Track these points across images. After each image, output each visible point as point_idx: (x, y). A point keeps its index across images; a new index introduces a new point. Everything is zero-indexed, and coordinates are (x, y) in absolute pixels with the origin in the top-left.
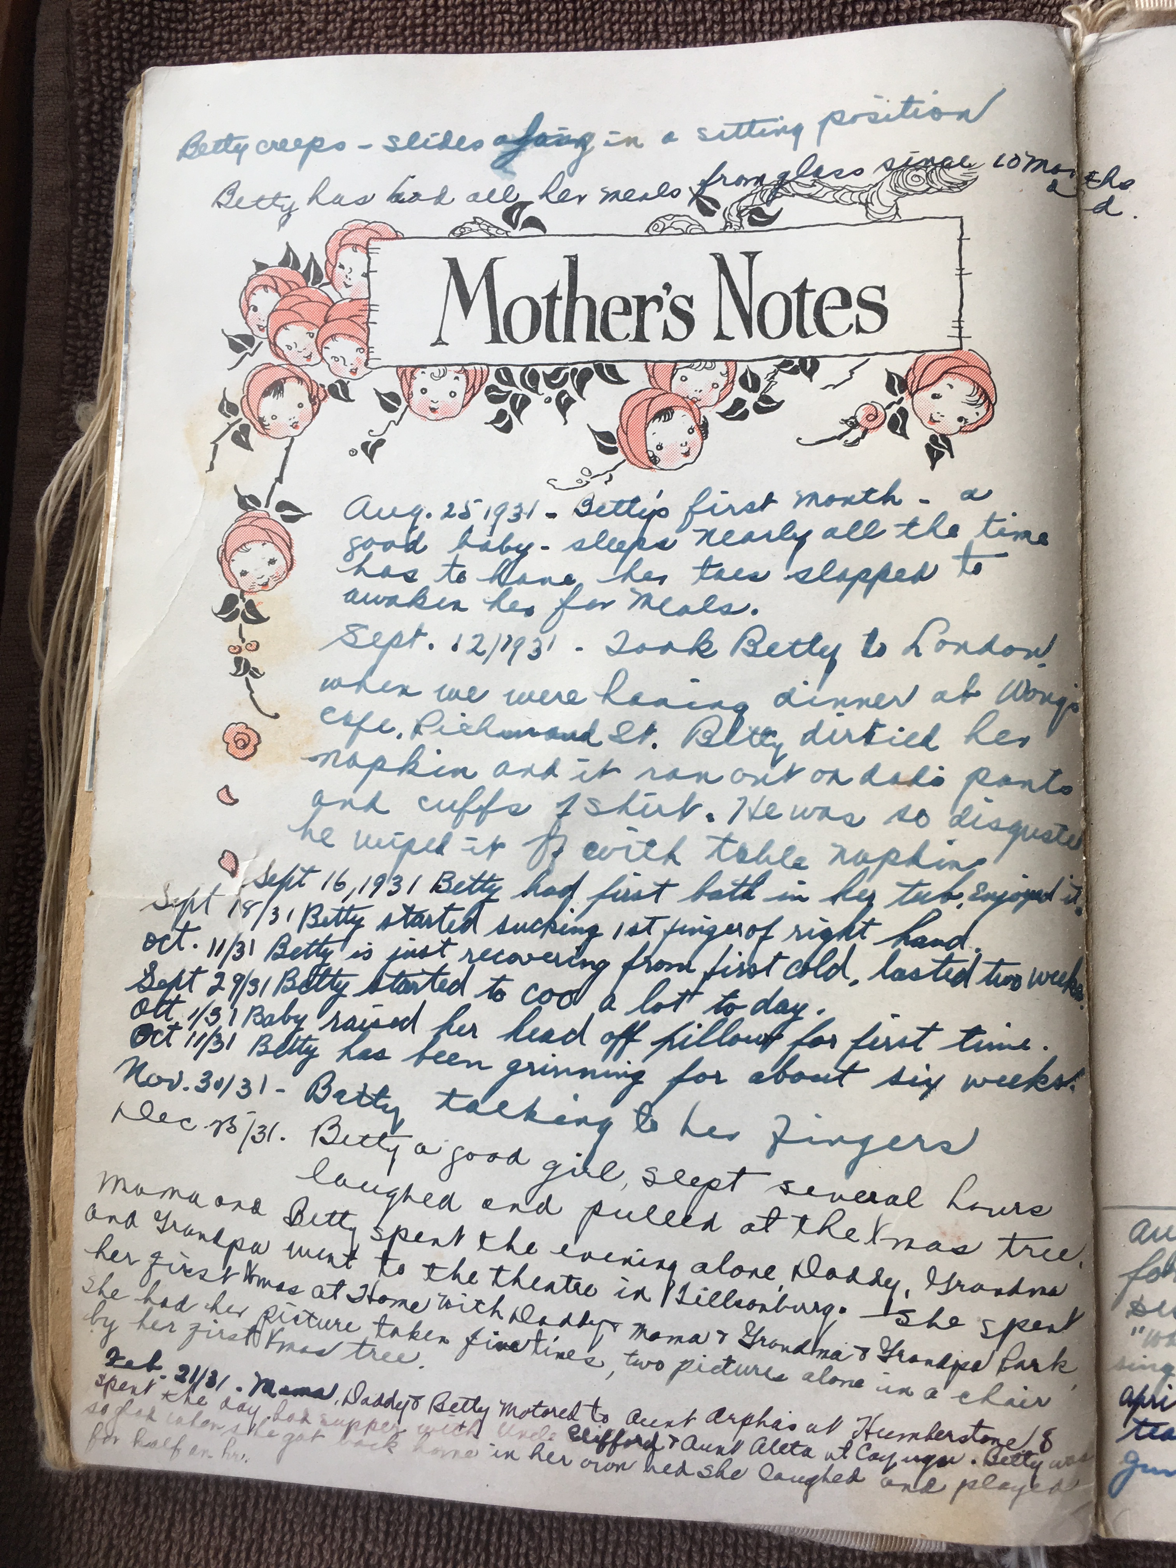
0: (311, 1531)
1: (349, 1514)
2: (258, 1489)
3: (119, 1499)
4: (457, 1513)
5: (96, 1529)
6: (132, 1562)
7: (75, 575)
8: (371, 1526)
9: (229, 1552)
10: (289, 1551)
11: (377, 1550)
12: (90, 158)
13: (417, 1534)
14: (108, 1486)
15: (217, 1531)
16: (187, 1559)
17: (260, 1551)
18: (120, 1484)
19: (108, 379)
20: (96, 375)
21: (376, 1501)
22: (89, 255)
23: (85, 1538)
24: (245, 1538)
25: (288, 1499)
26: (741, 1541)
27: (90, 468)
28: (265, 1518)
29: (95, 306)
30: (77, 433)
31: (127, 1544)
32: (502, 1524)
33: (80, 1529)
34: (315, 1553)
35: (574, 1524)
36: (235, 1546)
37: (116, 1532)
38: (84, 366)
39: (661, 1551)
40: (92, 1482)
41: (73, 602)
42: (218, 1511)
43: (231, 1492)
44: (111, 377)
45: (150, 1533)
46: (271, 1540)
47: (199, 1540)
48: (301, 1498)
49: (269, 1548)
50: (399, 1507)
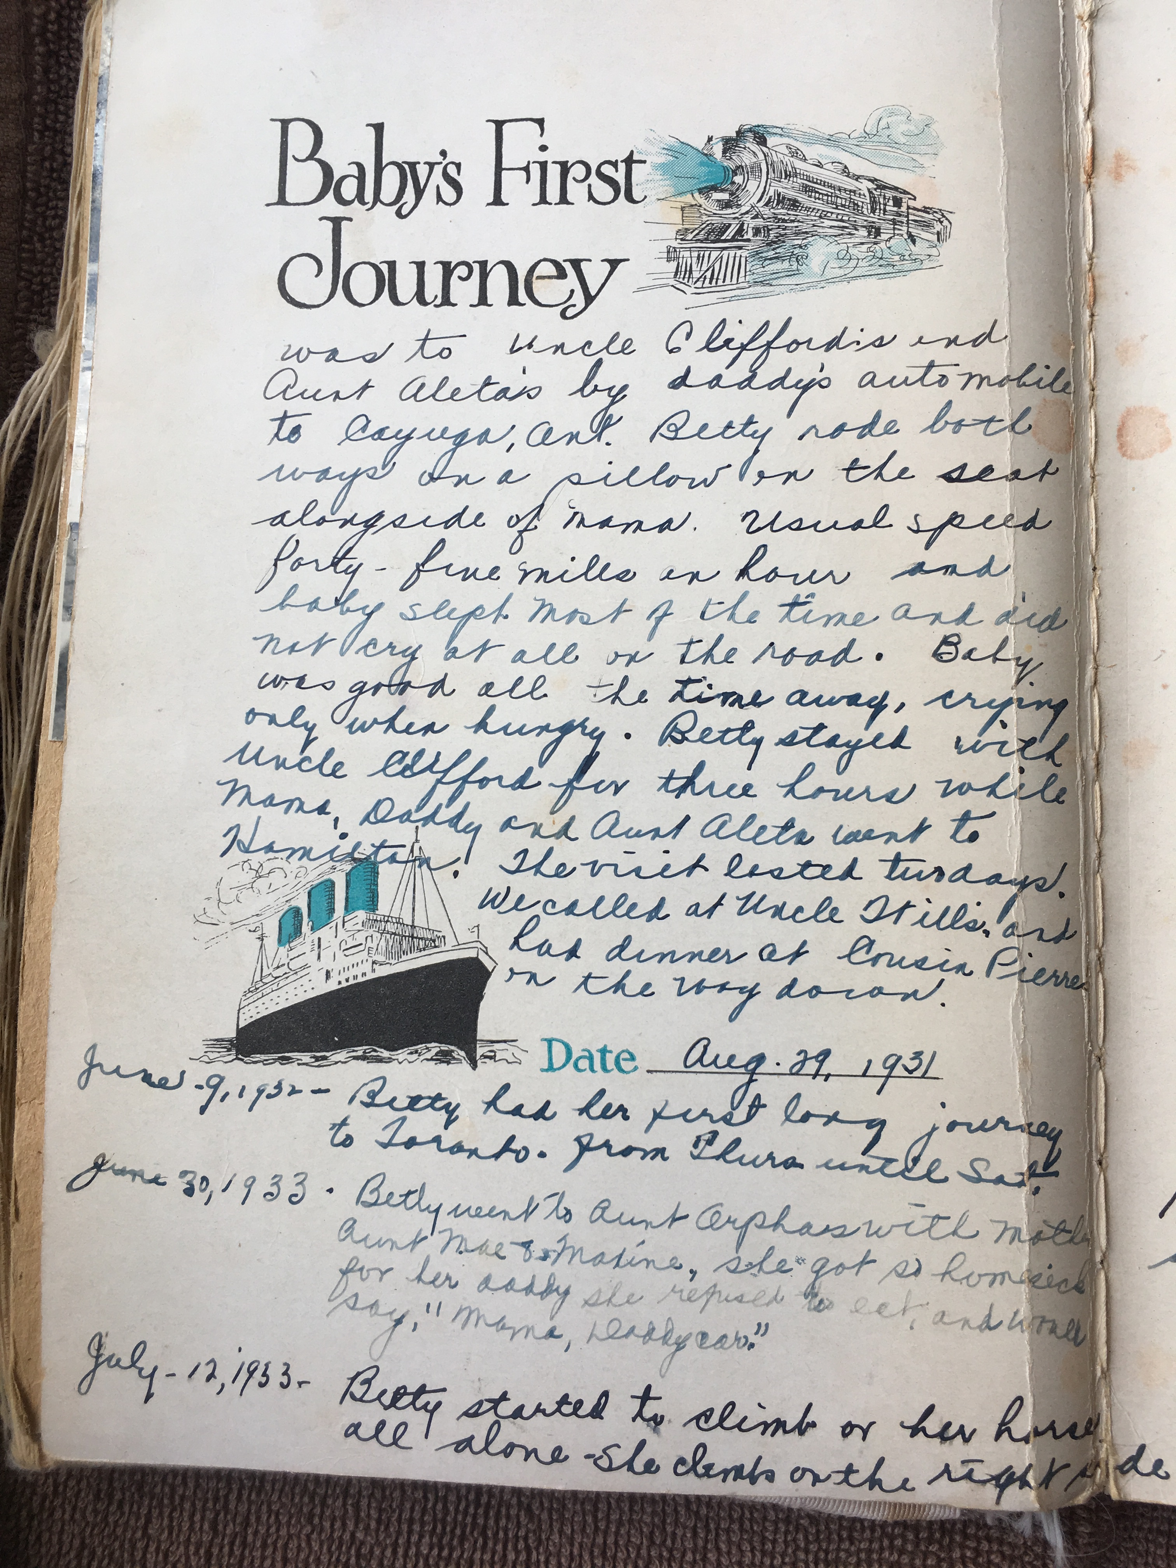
0: (299, 1522)
1: (339, 1503)
2: (241, 1480)
3: (91, 1497)
4: (452, 1498)
5: (66, 1528)
6: (106, 1562)
7: (34, 516)
8: (362, 1514)
9: (211, 1546)
10: (275, 1544)
11: (369, 1538)
12: (46, 71)
13: (411, 1521)
14: (79, 1482)
15: (198, 1526)
16: (166, 1556)
17: (244, 1544)
18: (91, 1480)
19: (68, 306)
20: (55, 304)
21: (367, 1488)
22: (45, 174)
23: (55, 1539)
24: (228, 1532)
25: (273, 1490)
26: (747, 1515)
27: (49, 402)
28: (249, 1510)
29: (51, 229)
30: (35, 363)
31: (101, 1543)
32: (500, 1506)
33: (49, 1529)
34: (303, 1545)
35: (574, 1504)
36: (218, 1541)
37: (88, 1530)
38: (40, 293)
39: (664, 1529)
40: (62, 1479)
41: (32, 546)
42: (199, 1505)
43: (213, 1484)
44: (71, 306)
45: (125, 1531)
46: (256, 1533)
47: (178, 1536)
48: (287, 1488)
49: (254, 1541)
50: (391, 1494)
